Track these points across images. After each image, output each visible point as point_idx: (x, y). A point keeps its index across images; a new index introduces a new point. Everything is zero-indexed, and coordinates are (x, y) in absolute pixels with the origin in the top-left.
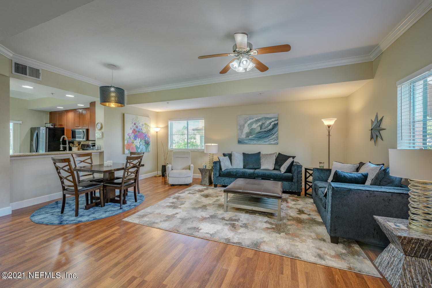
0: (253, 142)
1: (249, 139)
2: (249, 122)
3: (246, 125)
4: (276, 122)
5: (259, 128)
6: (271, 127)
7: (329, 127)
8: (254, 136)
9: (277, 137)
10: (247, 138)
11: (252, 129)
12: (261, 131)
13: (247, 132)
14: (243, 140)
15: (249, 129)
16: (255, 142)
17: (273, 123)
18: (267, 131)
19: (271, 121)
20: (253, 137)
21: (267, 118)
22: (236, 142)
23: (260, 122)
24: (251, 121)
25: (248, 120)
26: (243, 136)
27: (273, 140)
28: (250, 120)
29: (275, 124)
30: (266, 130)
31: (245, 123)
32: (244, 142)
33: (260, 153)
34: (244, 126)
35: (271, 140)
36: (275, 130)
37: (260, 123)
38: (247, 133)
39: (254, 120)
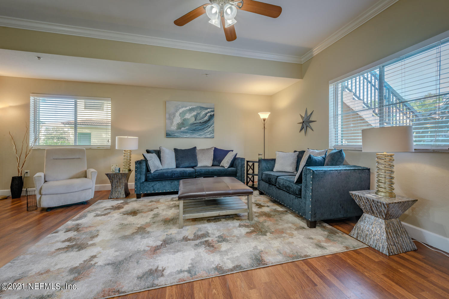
0: (186, 136)
1: (182, 132)
2: (181, 110)
3: (178, 114)
4: (212, 113)
5: (194, 119)
6: (206, 118)
7: (264, 120)
8: (187, 127)
9: (213, 130)
10: (179, 130)
11: (185, 120)
12: (195, 122)
13: (178, 122)
14: (173, 133)
15: (181, 119)
16: (188, 135)
17: (209, 114)
18: (203, 123)
19: (207, 111)
20: (186, 130)
21: (203, 108)
22: (164, 134)
23: (194, 111)
24: (184, 109)
25: (180, 108)
26: (174, 128)
27: (209, 133)
28: (182, 108)
29: (211, 115)
30: (202, 121)
31: (176, 111)
32: (175, 135)
33: (195, 148)
34: (174, 115)
35: (207, 133)
36: (211, 122)
37: (195, 113)
38: (178, 124)
39: (188, 108)
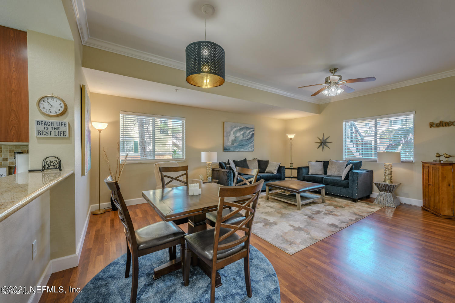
0: (237, 150)
1: (234, 147)
2: (234, 130)
3: (232, 133)
4: (253, 132)
5: (242, 136)
6: (250, 136)
8: (238, 143)
9: (254, 145)
10: (233, 145)
11: (236, 137)
12: (243, 139)
13: (232, 139)
14: (229, 147)
15: (234, 136)
16: (238, 149)
17: (251, 133)
18: (248, 140)
19: (250, 131)
20: (237, 145)
21: (248, 128)
22: (222, 149)
23: (242, 130)
24: (236, 129)
25: (234, 128)
26: (229, 144)
27: (251, 148)
28: (235, 127)
29: (252, 134)
30: (247, 138)
31: (232, 130)
32: (230, 149)
33: (245, 159)
34: (230, 133)
35: (250, 147)
36: (253, 139)
37: (242, 132)
38: (232, 140)
39: (238, 128)
